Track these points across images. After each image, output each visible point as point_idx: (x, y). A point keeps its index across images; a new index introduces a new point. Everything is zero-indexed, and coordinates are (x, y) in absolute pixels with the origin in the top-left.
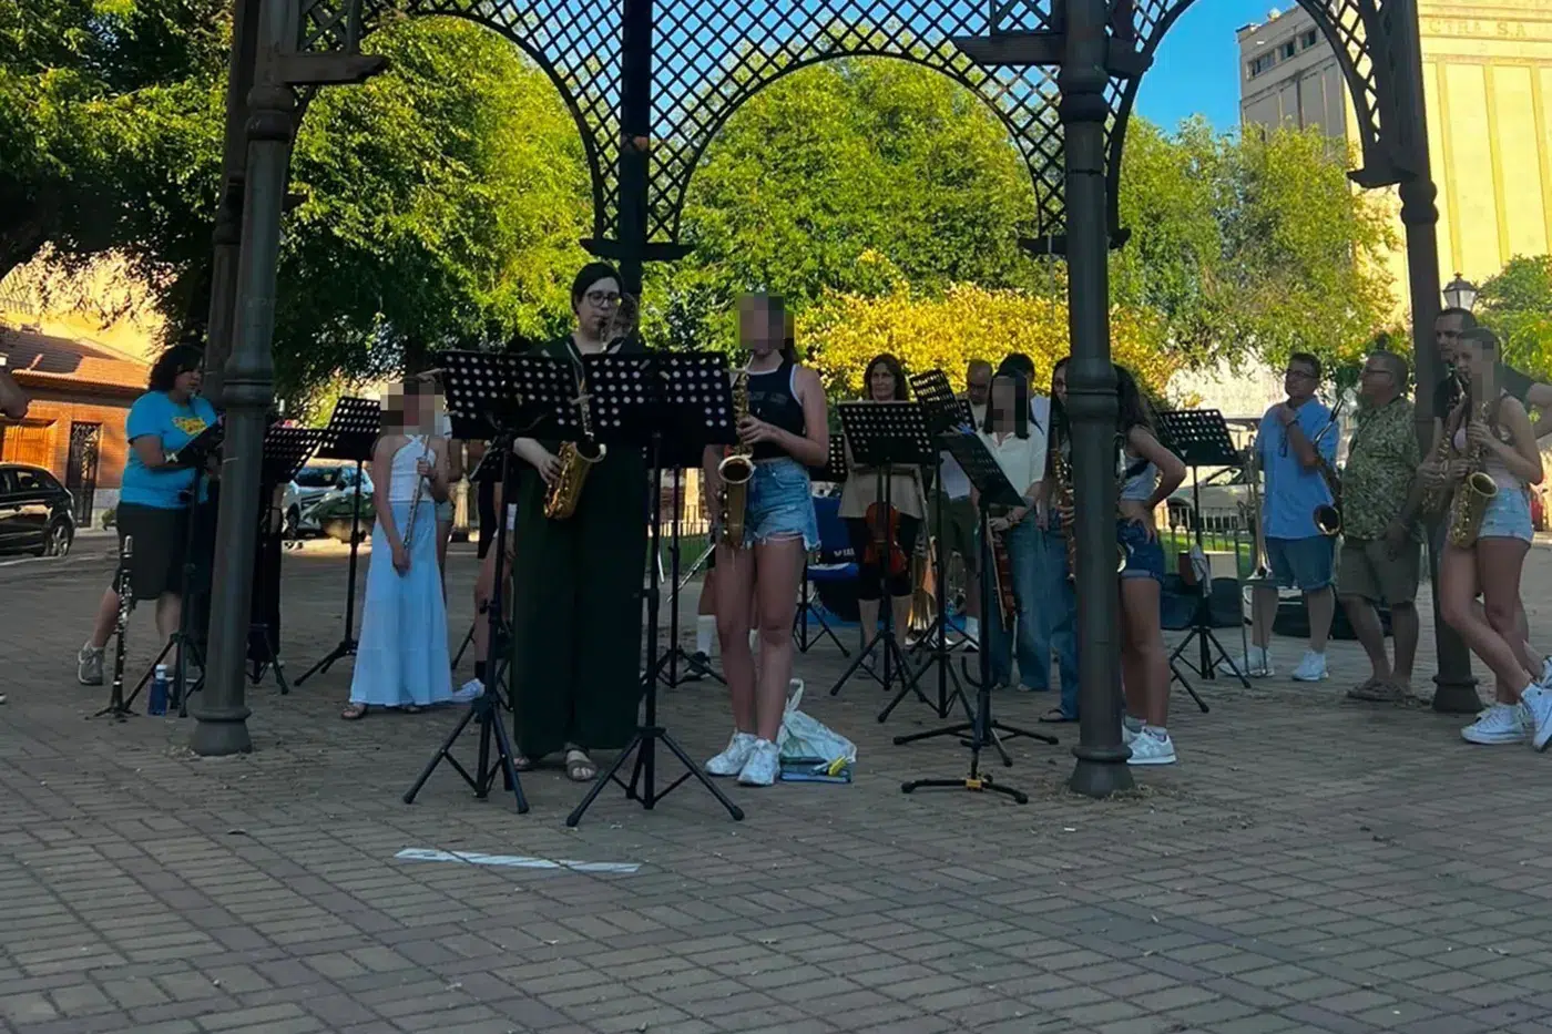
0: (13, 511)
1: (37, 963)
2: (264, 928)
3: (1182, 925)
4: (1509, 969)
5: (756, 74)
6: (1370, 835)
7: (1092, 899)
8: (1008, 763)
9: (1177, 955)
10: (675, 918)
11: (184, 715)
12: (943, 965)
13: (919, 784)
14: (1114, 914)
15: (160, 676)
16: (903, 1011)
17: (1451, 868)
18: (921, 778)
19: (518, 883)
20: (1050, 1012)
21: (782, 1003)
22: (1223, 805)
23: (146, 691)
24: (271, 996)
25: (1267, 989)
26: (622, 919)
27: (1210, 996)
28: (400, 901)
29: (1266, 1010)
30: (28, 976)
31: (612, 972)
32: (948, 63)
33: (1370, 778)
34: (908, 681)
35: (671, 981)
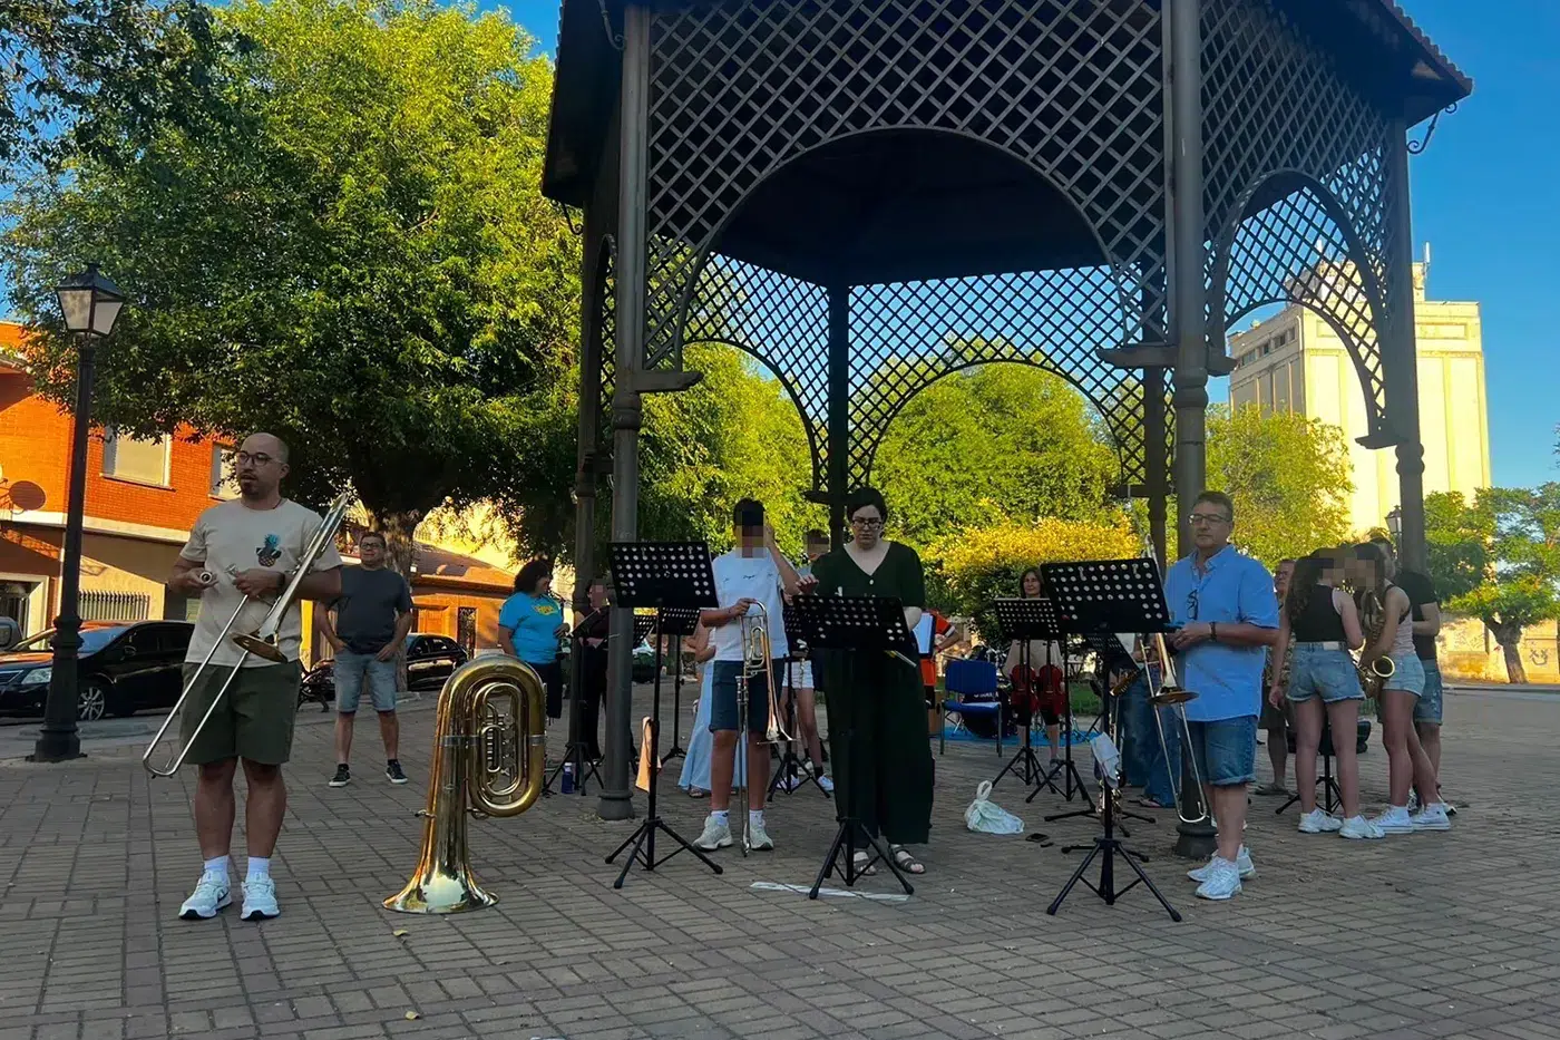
0: (431, 664)
1: (558, 948)
2: (688, 930)
3: (1284, 945)
4: (1522, 979)
5: (921, 378)
6: (1393, 888)
7: (1216, 926)
8: (1127, 835)
9: (1286, 964)
10: (944, 932)
11: (584, 794)
12: (1131, 966)
13: (1073, 847)
14: (1235, 936)
15: (567, 770)
16: (1115, 995)
17: (1458, 911)
18: (1074, 843)
19: (834, 906)
20: (1214, 999)
21: (1034, 988)
22: (1282, 865)
23: (559, 779)
24: (707, 974)
25: (1356, 989)
26: (910, 930)
27: (1318, 993)
28: (764, 915)
29: (1360, 1002)
30: (555, 957)
31: (918, 965)
32: (1057, 366)
33: (1380, 850)
34: (1042, 780)
35: (955, 971)
